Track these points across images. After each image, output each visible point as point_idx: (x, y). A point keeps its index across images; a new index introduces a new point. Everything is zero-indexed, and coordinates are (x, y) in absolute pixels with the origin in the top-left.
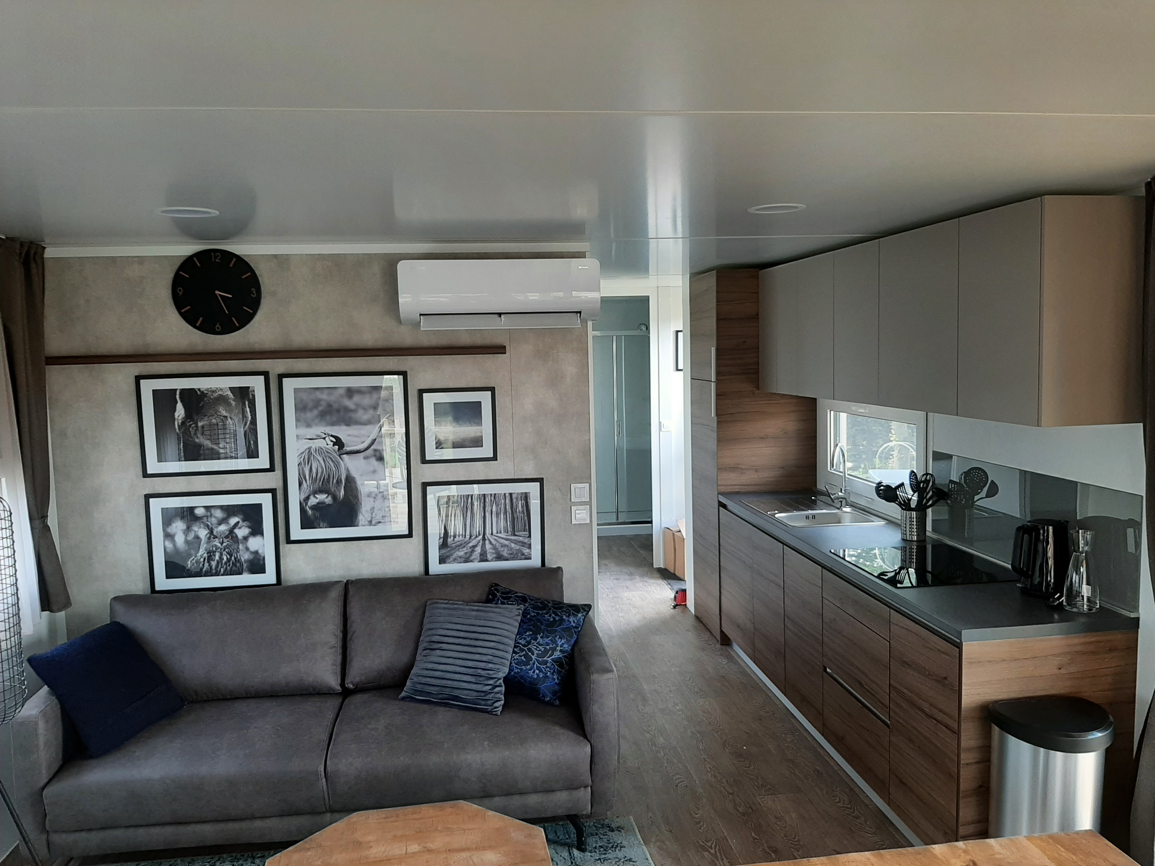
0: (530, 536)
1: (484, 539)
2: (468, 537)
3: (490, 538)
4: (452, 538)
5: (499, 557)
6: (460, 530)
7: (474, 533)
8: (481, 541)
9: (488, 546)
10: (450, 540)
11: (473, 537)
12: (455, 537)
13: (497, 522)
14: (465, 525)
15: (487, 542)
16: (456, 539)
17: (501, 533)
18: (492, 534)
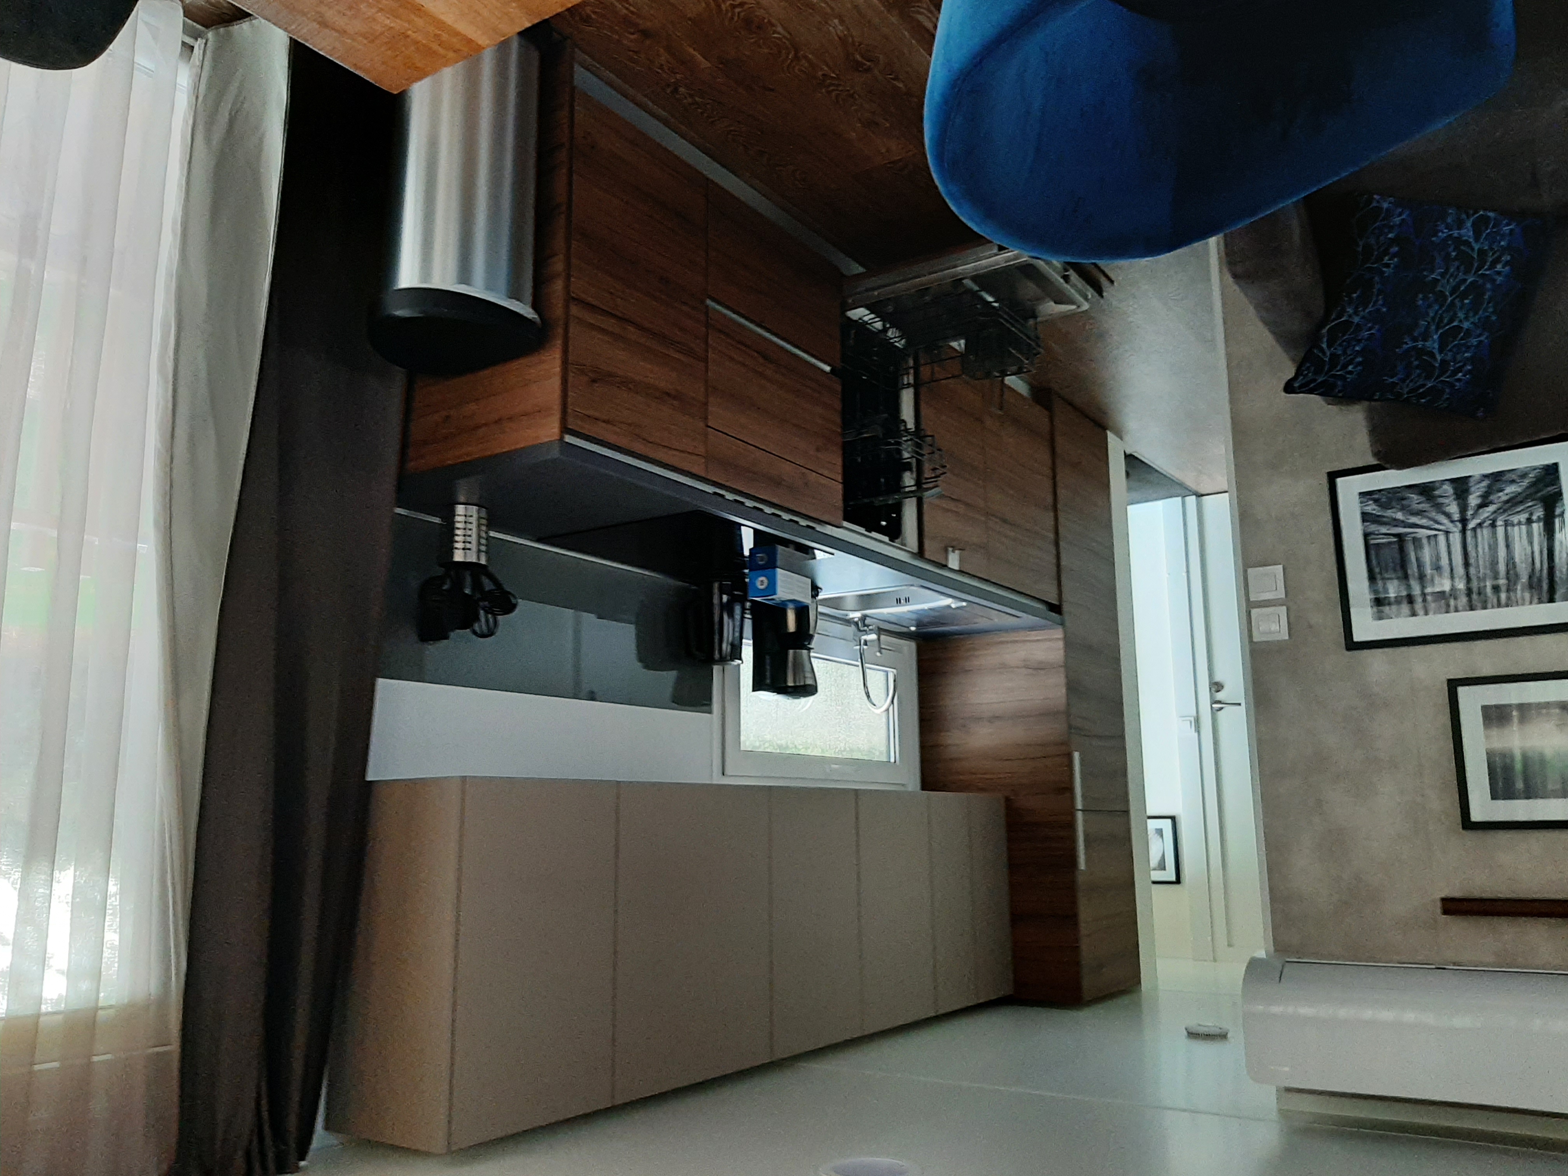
0: (1366, 536)
1: (1464, 521)
2: (1499, 523)
3: (1450, 525)
4: (1534, 518)
5: (1426, 490)
6: (1518, 534)
7: (1485, 532)
8: (1469, 517)
9: (1453, 508)
10: (1539, 513)
11: (1489, 522)
12: (1529, 521)
13: (1438, 558)
14: (1508, 546)
15: (1456, 517)
16: (1526, 515)
17: (1429, 537)
18: (1447, 533)
